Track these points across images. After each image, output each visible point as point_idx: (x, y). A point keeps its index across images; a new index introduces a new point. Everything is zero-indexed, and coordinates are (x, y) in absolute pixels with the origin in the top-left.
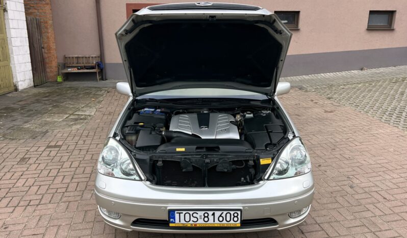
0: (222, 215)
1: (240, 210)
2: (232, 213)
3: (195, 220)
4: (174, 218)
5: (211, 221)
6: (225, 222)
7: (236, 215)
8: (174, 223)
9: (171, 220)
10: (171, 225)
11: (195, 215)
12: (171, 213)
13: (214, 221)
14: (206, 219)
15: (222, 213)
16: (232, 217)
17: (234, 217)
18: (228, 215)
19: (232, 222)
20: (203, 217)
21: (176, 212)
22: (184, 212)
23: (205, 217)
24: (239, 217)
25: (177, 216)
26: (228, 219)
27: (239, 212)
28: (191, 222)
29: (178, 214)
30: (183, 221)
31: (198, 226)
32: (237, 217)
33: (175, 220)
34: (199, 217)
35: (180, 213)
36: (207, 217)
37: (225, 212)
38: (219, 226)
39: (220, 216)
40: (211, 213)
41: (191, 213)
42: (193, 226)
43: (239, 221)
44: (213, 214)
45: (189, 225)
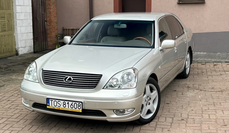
0: (72, 104)
1: (82, 102)
2: (77, 103)
3: (59, 105)
4: (49, 103)
5: (67, 107)
6: (74, 108)
7: (79, 105)
8: (49, 106)
9: (48, 104)
10: (48, 107)
11: (59, 102)
12: (48, 99)
13: (68, 108)
14: (64, 106)
15: (72, 103)
16: (78, 106)
17: (79, 106)
18: (75, 104)
19: (77, 109)
20: (63, 104)
21: (50, 100)
22: (54, 100)
23: (64, 104)
24: (81, 106)
25: (50, 102)
26: (76, 107)
27: (81, 103)
28: (57, 106)
29: (51, 101)
30: (53, 106)
31: (60, 109)
32: (80, 106)
33: (49, 104)
34: (61, 104)
35: (52, 101)
36: (65, 104)
37: (74, 103)
38: (71, 110)
39: (72, 105)
40: (67, 102)
41: (57, 101)
42: (58, 109)
43: (81, 109)
44: (68, 103)
45: (56, 108)
